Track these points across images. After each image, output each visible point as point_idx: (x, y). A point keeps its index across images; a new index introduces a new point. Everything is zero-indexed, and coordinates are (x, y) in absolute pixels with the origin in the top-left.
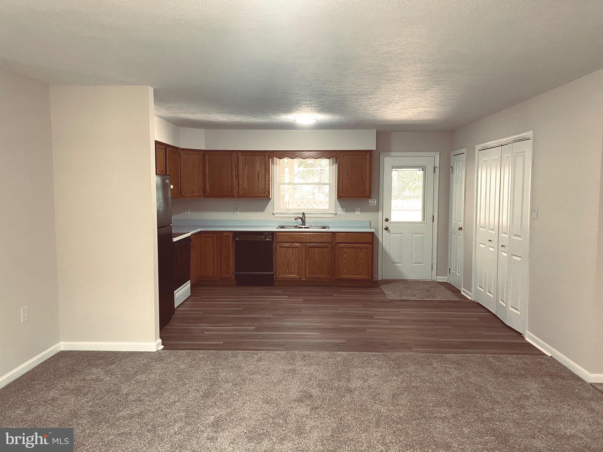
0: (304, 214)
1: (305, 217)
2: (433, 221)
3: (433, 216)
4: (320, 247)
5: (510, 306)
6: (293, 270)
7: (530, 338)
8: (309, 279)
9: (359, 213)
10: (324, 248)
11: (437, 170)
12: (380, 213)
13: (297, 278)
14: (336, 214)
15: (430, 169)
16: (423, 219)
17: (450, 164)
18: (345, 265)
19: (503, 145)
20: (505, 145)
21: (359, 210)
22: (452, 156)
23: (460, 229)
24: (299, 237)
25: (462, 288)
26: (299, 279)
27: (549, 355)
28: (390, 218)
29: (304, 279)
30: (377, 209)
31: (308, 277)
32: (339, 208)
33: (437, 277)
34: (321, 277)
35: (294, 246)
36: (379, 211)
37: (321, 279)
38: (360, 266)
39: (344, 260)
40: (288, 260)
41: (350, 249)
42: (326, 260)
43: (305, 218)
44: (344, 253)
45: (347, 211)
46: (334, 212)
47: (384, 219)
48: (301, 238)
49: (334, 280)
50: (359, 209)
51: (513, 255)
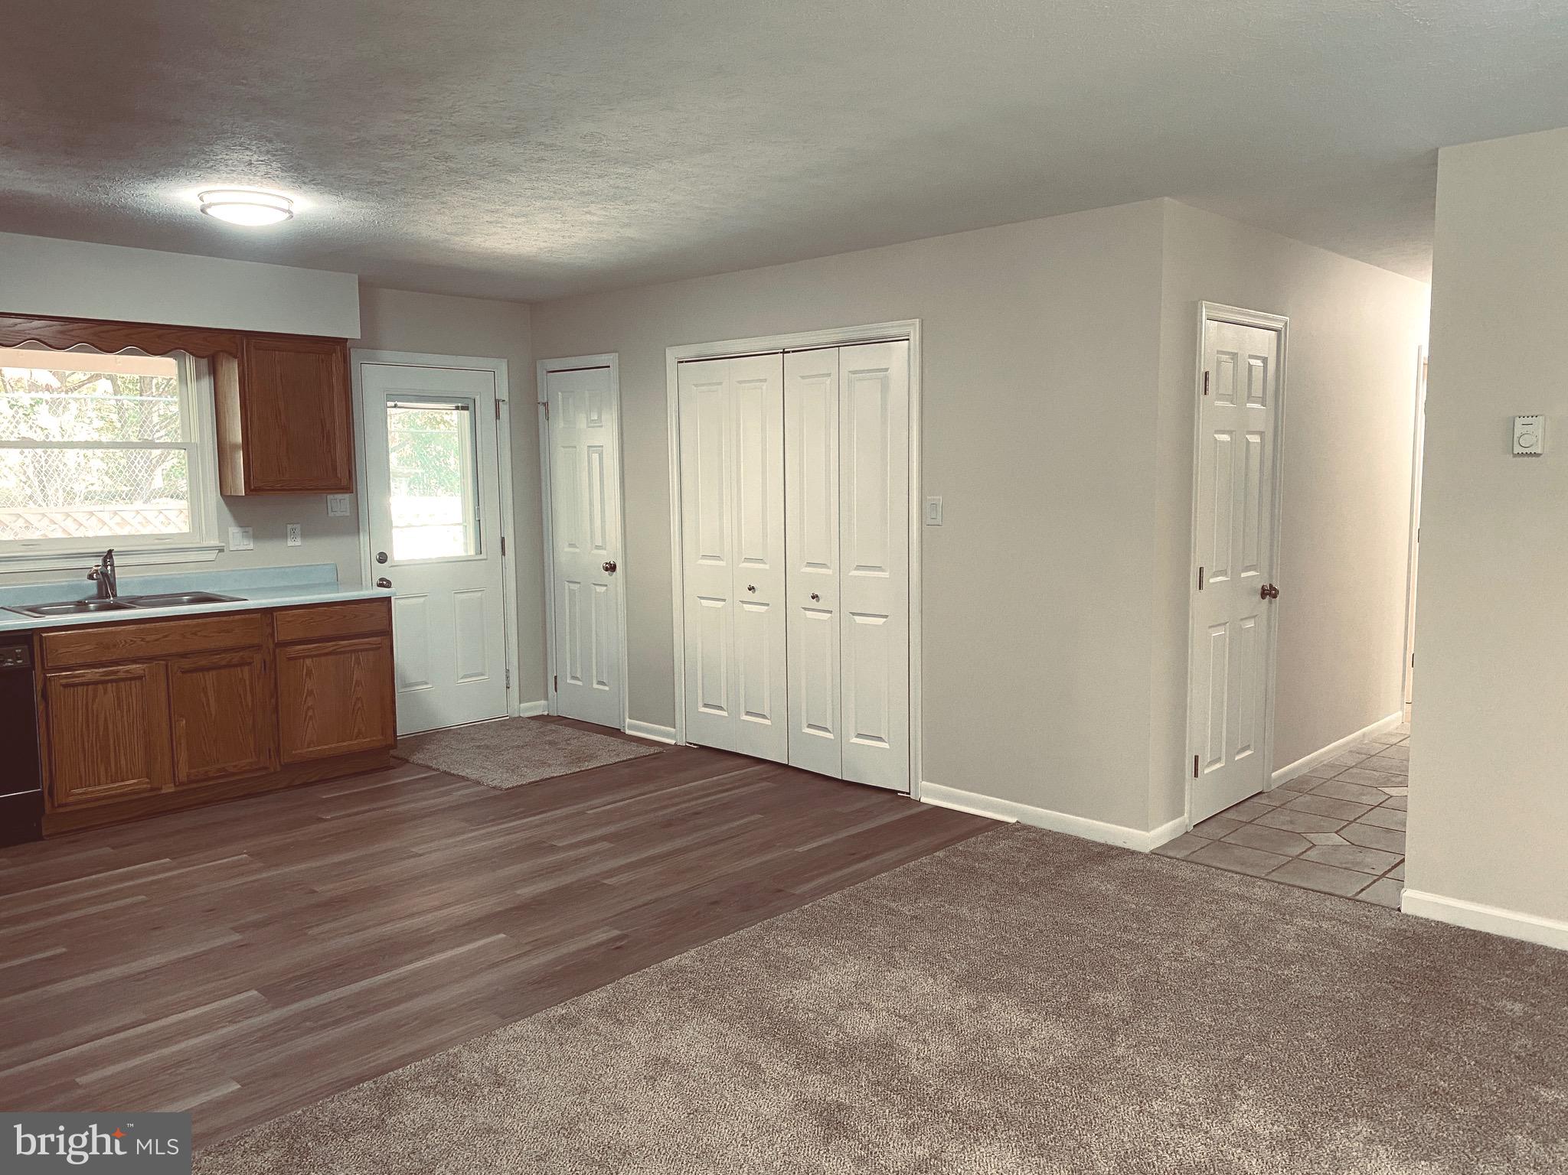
0: (111, 557)
1: (112, 565)
2: (503, 553)
3: (503, 540)
4: (225, 667)
5: (853, 733)
6: (123, 762)
7: (932, 795)
8: (191, 782)
9: (298, 542)
10: (236, 666)
11: (504, 409)
12: (364, 538)
13: (145, 791)
14: (221, 550)
15: (486, 409)
16: (476, 550)
17: (537, 398)
18: (310, 713)
19: (788, 352)
20: (793, 352)
21: (298, 531)
22: (541, 374)
23: (611, 568)
24: (143, 640)
25: (628, 720)
26: (152, 790)
27: (1013, 820)
28: (392, 551)
29: (169, 789)
30: (354, 525)
31: (188, 776)
32: (230, 529)
33: (522, 705)
34: (235, 766)
35: (122, 675)
36: (359, 532)
37: (233, 774)
38: (356, 708)
39: (306, 697)
40: (101, 729)
41: (323, 659)
42: (247, 705)
43: (113, 570)
44: (306, 675)
45: (256, 537)
46: (215, 542)
47: (375, 555)
48: (148, 642)
49: (279, 769)
50: (298, 527)
51: (853, 614)
